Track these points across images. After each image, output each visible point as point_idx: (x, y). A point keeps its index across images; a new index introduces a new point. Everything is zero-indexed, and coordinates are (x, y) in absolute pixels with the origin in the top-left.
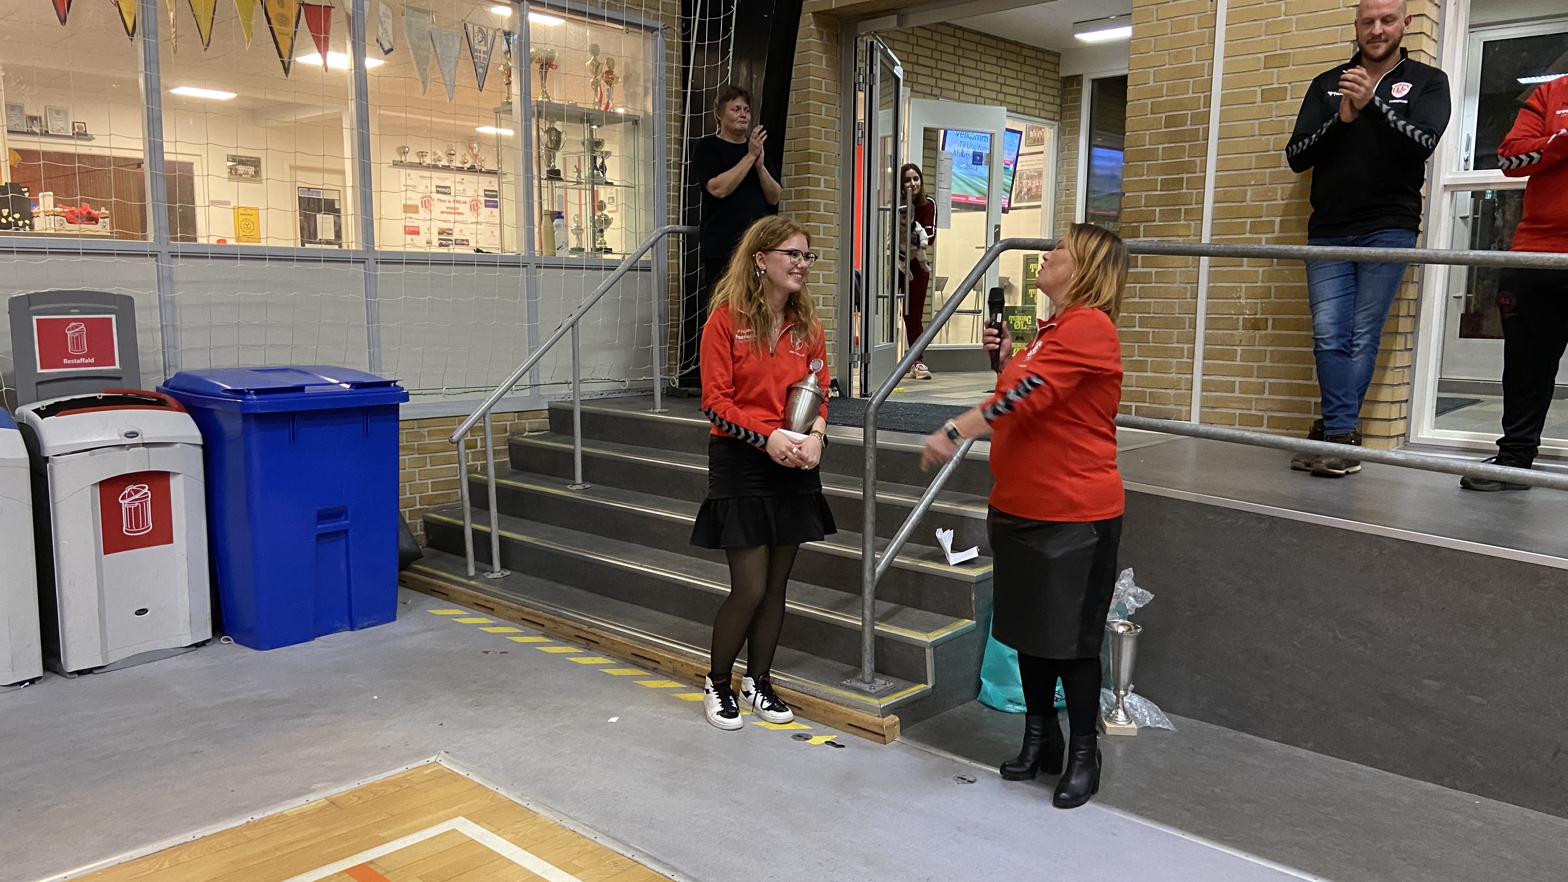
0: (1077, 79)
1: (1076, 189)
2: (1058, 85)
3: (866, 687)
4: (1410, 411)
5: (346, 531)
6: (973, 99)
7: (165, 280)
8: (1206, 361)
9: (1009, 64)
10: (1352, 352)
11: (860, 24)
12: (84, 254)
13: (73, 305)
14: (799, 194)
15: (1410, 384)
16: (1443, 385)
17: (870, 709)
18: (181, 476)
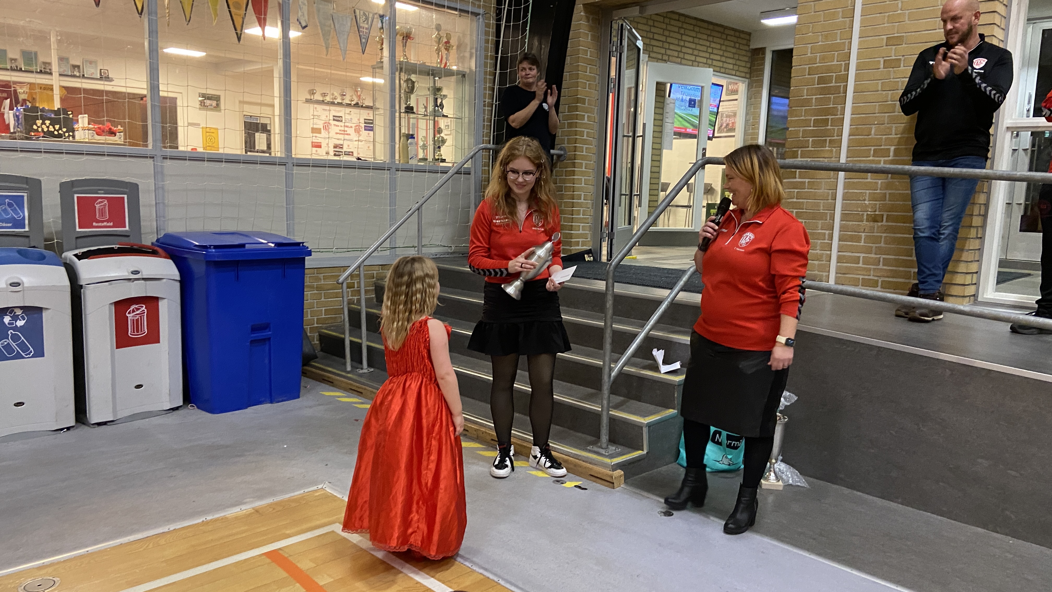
0: (762, 51)
1: (759, 125)
2: (749, 54)
3: (603, 451)
4: (979, 279)
5: (269, 339)
6: (690, 63)
7: (158, 174)
8: (840, 243)
9: (715, 40)
10: (940, 238)
11: (614, 12)
12: (108, 155)
13: (100, 188)
14: (570, 125)
15: (979, 261)
16: (1002, 263)
17: (604, 465)
18: (166, 300)
